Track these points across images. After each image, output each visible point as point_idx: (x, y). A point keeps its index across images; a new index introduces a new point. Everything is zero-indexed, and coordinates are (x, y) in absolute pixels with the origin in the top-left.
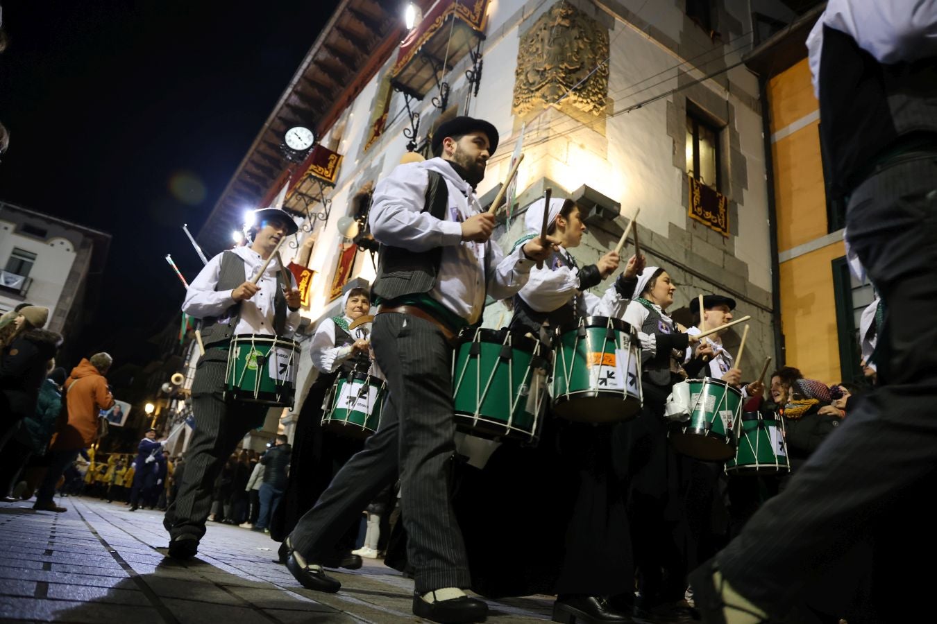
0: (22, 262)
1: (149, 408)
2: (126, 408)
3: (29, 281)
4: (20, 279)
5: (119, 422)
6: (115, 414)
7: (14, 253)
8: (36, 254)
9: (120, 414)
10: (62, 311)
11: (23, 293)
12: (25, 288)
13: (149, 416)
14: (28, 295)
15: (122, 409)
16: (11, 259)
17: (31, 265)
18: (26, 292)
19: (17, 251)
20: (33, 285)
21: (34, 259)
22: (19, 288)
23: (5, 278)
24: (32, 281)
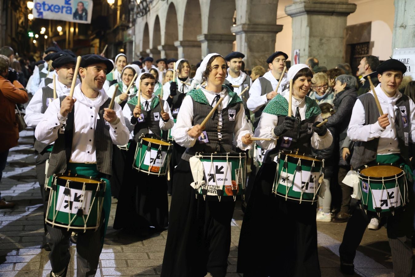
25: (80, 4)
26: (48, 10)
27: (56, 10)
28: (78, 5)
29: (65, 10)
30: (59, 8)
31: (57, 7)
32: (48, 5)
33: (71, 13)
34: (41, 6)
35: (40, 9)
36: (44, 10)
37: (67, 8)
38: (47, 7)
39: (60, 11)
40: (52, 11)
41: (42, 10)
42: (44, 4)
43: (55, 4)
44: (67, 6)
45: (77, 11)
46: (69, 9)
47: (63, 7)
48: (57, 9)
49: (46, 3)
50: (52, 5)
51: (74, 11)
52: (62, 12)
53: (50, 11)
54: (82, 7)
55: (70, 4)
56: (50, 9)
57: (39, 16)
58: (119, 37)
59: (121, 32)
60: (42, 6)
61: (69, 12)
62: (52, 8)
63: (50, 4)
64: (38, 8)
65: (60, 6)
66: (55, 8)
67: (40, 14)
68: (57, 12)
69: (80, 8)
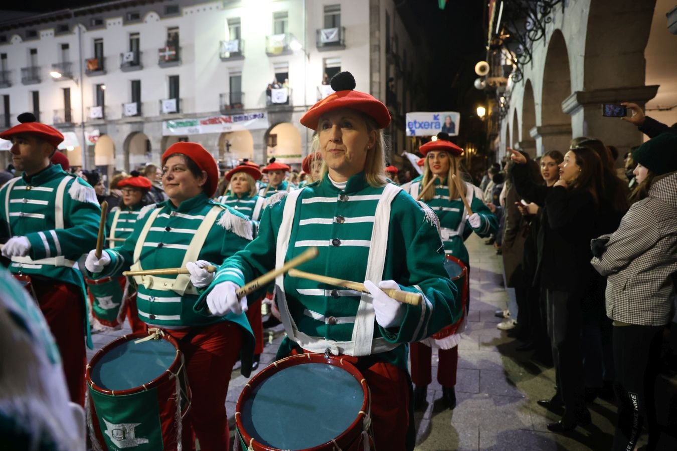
0: (334, 16)
1: (481, 111)
2: (456, 117)
3: (342, 30)
4: (335, 31)
5: (454, 132)
6: (448, 126)
7: (326, 11)
8: (339, 5)
9: (452, 124)
10: (375, 46)
11: (341, 42)
12: (342, 38)
13: (483, 119)
14: (346, 43)
15: (453, 120)
16: (326, 18)
17: (339, 15)
18: (344, 41)
19: (327, 9)
20: (347, 33)
21: (339, 10)
22: (336, 39)
23: (326, 34)
24: (344, 29)
25: (448, 118)
26: (419, 128)
28: (446, 119)
29: (434, 125)
30: (429, 125)
32: (419, 123)
34: (412, 125)
35: (412, 128)
36: (416, 128)
37: (436, 123)
38: (418, 125)
39: (430, 127)
40: (422, 128)
41: (414, 129)
42: (415, 122)
43: (425, 121)
44: (435, 121)
45: (445, 125)
47: (432, 123)
49: (417, 121)
50: (422, 123)
51: (442, 125)
52: (431, 128)
53: (420, 129)
55: (438, 119)
56: (420, 126)
57: (411, 134)
58: (491, 147)
59: (492, 142)
60: (414, 124)
61: (437, 127)
62: (423, 125)
63: (420, 122)
64: (411, 127)
65: (430, 122)
66: (425, 125)
67: (413, 132)
68: (427, 128)
69: (448, 122)
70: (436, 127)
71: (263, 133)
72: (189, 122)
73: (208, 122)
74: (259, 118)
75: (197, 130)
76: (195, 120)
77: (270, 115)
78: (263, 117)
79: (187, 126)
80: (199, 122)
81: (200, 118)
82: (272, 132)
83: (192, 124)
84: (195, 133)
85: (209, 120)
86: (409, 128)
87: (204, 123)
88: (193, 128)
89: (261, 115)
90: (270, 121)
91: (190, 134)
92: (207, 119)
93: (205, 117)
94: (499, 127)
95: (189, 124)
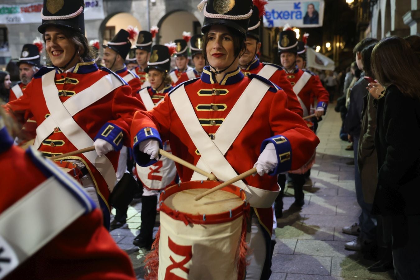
2: (320, 5)
9: (316, 14)
15: (316, 8)
25: (311, 6)
26: (277, 18)
27: (286, 17)
28: (308, 8)
29: (294, 15)
30: (289, 14)
31: (286, 14)
32: (277, 12)
33: (301, 18)
34: (270, 15)
35: (270, 18)
36: (274, 18)
37: (297, 12)
38: (276, 15)
39: (290, 17)
40: (281, 18)
41: (272, 19)
42: (273, 12)
43: (284, 10)
44: (296, 10)
45: (307, 14)
46: (299, 13)
47: (292, 13)
48: (286, 15)
49: (276, 10)
50: (281, 12)
51: (304, 15)
52: (292, 18)
53: (279, 19)
54: (312, 10)
55: (299, 8)
56: (279, 16)
57: (269, 25)
59: (361, 33)
60: (272, 14)
61: (299, 17)
62: (282, 15)
63: (279, 12)
64: (268, 17)
65: (290, 11)
66: (284, 15)
67: (271, 22)
68: (286, 19)
69: (310, 11)
70: (297, 18)
71: (98, 24)
72: (7, 8)
73: (30, 10)
74: (92, 6)
75: (18, 19)
76: (14, 6)
77: (105, 3)
78: (97, 5)
79: (4, 13)
80: (19, 10)
81: (20, 4)
82: (110, 24)
83: (10, 12)
84: (15, 22)
85: (32, 7)
86: (267, 18)
87: (26, 10)
88: (12, 16)
89: (95, 3)
90: (106, 10)
91: (10, 23)
92: (29, 5)
93: (26, 3)
94: (370, 15)
95: (6, 11)
